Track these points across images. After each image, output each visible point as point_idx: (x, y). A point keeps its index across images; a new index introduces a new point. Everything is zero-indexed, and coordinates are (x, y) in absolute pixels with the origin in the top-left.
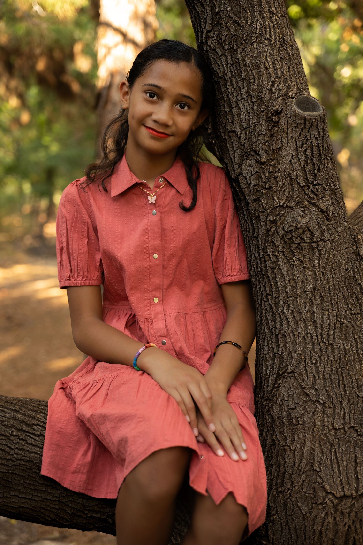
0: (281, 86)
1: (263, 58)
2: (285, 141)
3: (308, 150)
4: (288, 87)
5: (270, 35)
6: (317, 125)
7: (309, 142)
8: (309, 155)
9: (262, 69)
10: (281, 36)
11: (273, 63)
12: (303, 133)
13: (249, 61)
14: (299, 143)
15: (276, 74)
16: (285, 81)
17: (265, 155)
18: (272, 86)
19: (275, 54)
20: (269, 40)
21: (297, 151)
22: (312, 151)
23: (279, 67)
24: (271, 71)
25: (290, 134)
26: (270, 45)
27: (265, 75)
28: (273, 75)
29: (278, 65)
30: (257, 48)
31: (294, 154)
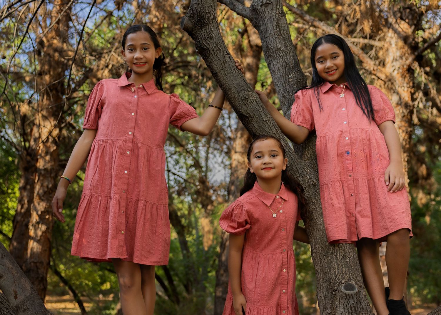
0: (340, 277)
1: (332, 264)
2: (338, 304)
3: (349, 309)
4: (344, 278)
5: (337, 254)
6: (353, 297)
7: (349, 305)
8: (350, 311)
9: (332, 269)
10: (343, 253)
11: (338, 266)
12: (346, 301)
13: (326, 265)
14: (345, 305)
15: (339, 272)
16: (343, 274)
17: (330, 310)
18: (336, 277)
19: (339, 262)
20: (336, 255)
21: (344, 309)
22: (351, 309)
23: (340, 268)
24: (336, 270)
25: (340, 301)
26: (336, 258)
27: (333, 272)
28: (337, 272)
29: (340, 267)
30: (330, 260)
31: (343, 310)
